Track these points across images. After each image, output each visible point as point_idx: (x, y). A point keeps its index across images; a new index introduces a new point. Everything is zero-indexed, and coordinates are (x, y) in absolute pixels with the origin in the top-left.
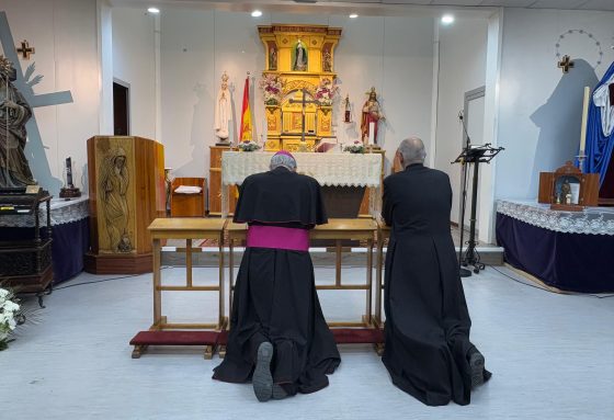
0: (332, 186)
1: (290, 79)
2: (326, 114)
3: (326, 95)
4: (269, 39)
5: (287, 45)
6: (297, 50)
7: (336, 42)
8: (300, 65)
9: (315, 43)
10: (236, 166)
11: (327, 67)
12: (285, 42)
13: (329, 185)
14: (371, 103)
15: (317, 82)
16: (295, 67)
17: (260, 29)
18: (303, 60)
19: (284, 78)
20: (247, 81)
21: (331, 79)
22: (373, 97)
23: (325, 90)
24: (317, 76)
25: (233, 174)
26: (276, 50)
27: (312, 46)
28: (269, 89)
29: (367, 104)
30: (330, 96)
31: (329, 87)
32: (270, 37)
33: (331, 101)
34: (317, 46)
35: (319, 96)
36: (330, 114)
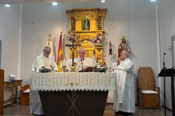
0: (89, 91)
1: (81, 34)
2: (99, 51)
3: (98, 41)
4: (71, 16)
5: (80, 18)
6: (85, 20)
7: (104, 15)
8: (86, 27)
9: (93, 16)
10: (37, 81)
11: (99, 28)
12: (79, 17)
13: (87, 90)
14: (123, 45)
15: (94, 35)
16: (84, 29)
17: (67, 12)
18: (88, 25)
19: (78, 34)
20: (61, 36)
21: (101, 33)
22: (124, 41)
23: (98, 39)
24: (94, 32)
25: (35, 85)
26: (75, 21)
27: (92, 18)
28: (70, 40)
29: (120, 45)
30: (101, 42)
31: (100, 37)
32: (71, 15)
33: (101, 44)
34: (94, 18)
35: (96, 42)
36: (101, 51)
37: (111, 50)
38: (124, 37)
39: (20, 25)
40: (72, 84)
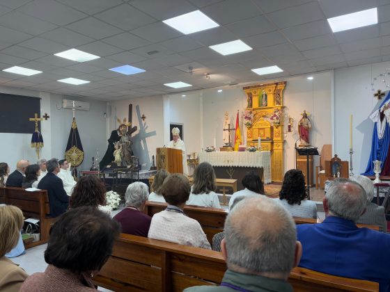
1: (258, 111)
2: (277, 128)
3: (275, 118)
5: (256, 94)
6: (263, 95)
7: (283, 88)
8: (264, 103)
11: (277, 102)
12: (256, 92)
13: (240, 166)
14: (304, 120)
15: (272, 111)
17: (244, 88)
18: (266, 100)
19: (255, 111)
20: (238, 115)
21: (279, 108)
22: (305, 116)
23: (275, 116)
24: (272, 108)
26: (252, 97)
27: (269, 92)
28: (246, 118)
29: (301, 121)
30: (277, 118)
31: (276, 114)
32: (248, 91)
33: (278, 121)
34: (272, 92)
35: (272, 119)
36: (280, 128)
37: (289, 127)
38: (305, 111)
39: (201, 105)
40: (228, 161)
